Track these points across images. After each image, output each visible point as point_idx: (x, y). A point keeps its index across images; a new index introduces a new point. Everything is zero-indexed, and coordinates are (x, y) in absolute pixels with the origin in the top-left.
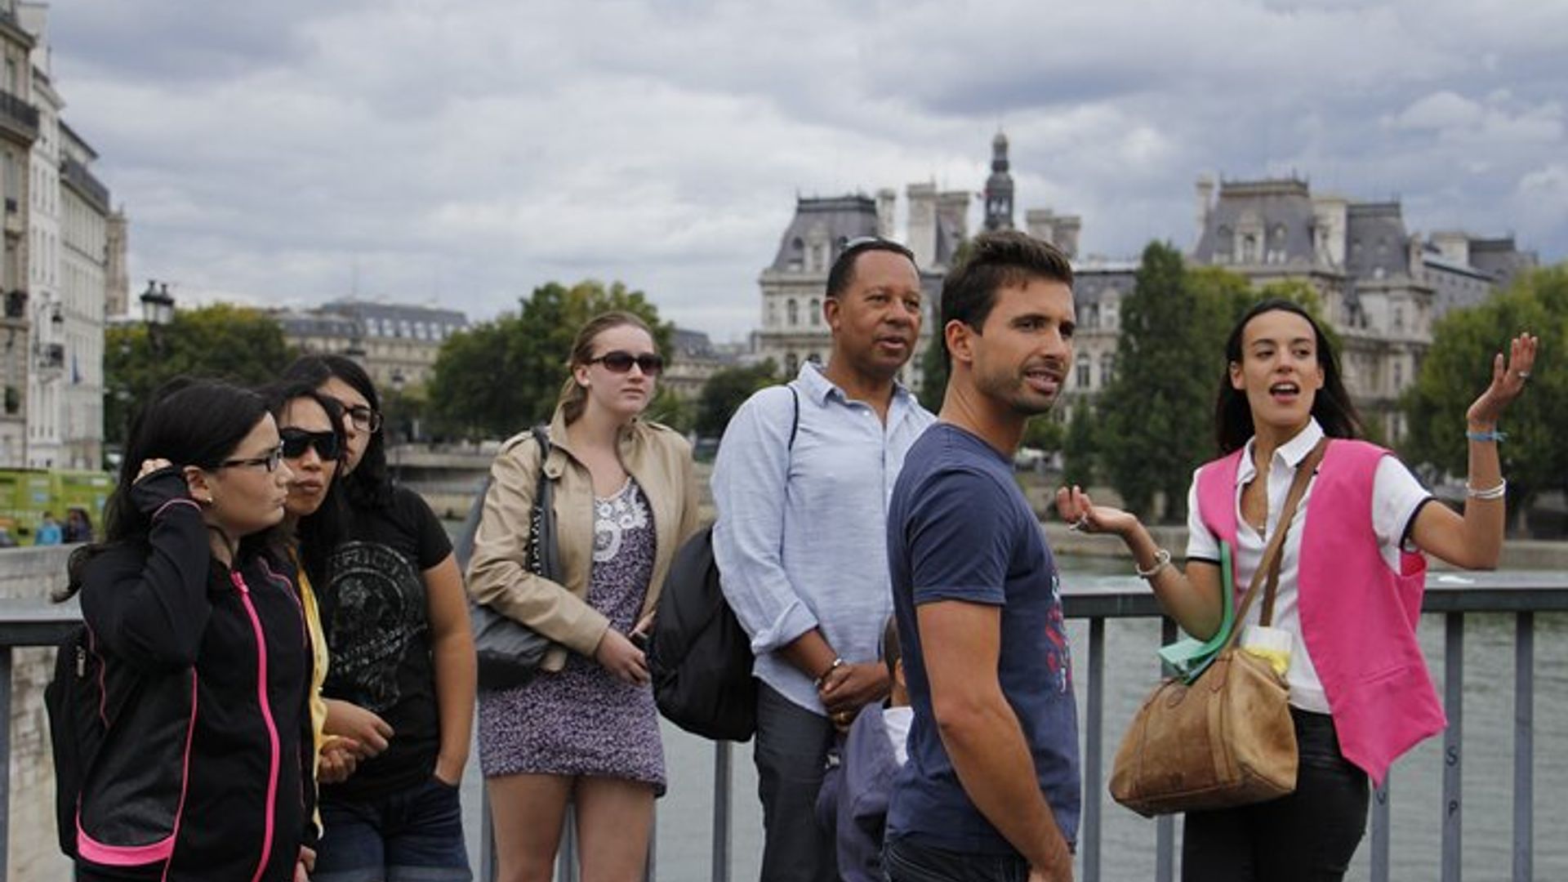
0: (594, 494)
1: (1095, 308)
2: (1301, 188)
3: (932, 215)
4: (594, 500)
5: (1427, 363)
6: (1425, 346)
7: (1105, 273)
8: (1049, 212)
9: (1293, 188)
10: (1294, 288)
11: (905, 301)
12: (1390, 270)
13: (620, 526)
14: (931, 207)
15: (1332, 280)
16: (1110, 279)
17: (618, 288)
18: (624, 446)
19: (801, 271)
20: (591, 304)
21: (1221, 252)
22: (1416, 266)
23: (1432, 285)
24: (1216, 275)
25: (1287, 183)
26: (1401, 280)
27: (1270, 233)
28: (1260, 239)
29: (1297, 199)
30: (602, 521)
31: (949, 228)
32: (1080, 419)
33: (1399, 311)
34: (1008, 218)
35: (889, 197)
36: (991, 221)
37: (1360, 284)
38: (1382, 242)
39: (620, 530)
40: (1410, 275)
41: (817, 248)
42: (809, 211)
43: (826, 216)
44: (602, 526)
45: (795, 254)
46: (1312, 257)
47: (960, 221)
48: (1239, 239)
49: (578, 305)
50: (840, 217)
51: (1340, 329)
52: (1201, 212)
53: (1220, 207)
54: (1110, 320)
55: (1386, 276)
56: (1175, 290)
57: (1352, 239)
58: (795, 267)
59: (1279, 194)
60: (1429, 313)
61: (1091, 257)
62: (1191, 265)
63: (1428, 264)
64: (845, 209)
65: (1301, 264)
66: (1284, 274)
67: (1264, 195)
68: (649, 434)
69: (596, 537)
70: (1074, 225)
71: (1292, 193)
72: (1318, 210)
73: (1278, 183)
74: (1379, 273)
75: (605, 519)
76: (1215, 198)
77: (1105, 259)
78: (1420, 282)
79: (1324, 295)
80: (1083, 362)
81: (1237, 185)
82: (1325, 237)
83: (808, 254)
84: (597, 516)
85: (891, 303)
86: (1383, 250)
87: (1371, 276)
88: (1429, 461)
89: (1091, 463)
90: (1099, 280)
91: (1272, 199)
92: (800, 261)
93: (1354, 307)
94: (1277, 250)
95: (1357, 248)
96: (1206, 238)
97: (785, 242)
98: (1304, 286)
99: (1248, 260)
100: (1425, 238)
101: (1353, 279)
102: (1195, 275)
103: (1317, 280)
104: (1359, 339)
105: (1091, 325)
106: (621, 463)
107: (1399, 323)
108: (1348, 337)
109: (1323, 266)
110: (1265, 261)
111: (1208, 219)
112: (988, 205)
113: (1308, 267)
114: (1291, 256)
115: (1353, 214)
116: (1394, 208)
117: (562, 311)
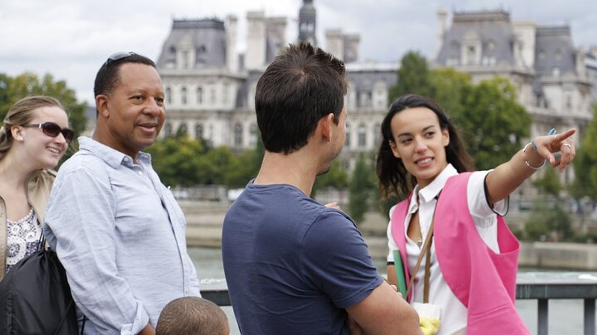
0: (6, 217)
1: (370, 94)
2: (505, 16)
3: (262, 32)
4: (7, 222)
5: (589, 132)
6: (586, 121)
7: (377, 72)
8: (339, 31)
9: (501, 16)
10: (500, 81)
11: (155, 99)
12: (563, 70)
13: (25, 240)
14: (262, 26)
15: (526, 77)
16: (380, 76)
17: (48, 78)
18: (31, 184)
19: (175, 68)
20: (30, 88)
21: (453, 57)
22: (580, 68)
23: (591, 80)
24: (449, 73)
25: (496, 13)
26: (569, 77)
27: (485, 46)
28: (478, 49)
29: (502, 24)
30: (13, 237)
31: (274, 40)
32: (360, 168)
33: (569, 98)
34: (313, 34)
35: (233, 19)
36: (302, 36)
37: (544, 79)
38: (558, 51)
39: (25, 242)
40: (576, 73)
41: (186, 53)
42: (180, 28)
43: (192, 31)
44: (12, 240)
45: (171, 57)
46: (512, 61)
47: (280, 36)
48: (465, 50)
49: (20, 89)
50: (201, 33)
51: (530, 109)
52: (440, 32)
53: (452, 29)
54: (380, 103)
55: (561, 74)
56: (423, 83)
57: (538, 50)
58: (170, 66)
59: (491, 20)
60: (588, 99)
61: (368, 61)
62: (433, 66)
63: (589, 67)
64: (205, 27)
65: (504, 66)
66: (494, 73)
67: (481, 20)
68: (47, 178)
69: (8, 249)
70: (356, 39)
71: (500, 20)
72: (517, 30)
73: (489, 13)
74: (556, 72)
75: (15, 235)
76: (449, 22)
77: (376, 62)
78: (583, 78)
79: (520, 87)
80: (362, 130)
81: (463, 14)
82: (521, 48)
83: (180, 56)
84: (8, 233)
85: (147, 100)
86: (559, 57)
87: (550, 74)
88: (589, 195)
89: (367, 196)
90: (373, 76)
91: (486, 24)
92: (174, 61)
93: (539, 95)
94: (489, 56)
95: (542, 56)
96: (444, 48)
97: (164, 48)
98: (506, 81)
99: (470, 63)
100: (586, 49)
101: (539, 76)
102: (435, 73)
103: (516, 77)
104: (542, 116)
105: (367, 106)
106: (27, 197)
107: (569, 105)
108: (535, 115)
109: (520, 67)
110: (481, 64)
111: (445, 36)
112: (300, 25)
113: (509, 68)
114: (498, 60)
115: (540, 34)
116: (566, 30)
117: (9, 93)
